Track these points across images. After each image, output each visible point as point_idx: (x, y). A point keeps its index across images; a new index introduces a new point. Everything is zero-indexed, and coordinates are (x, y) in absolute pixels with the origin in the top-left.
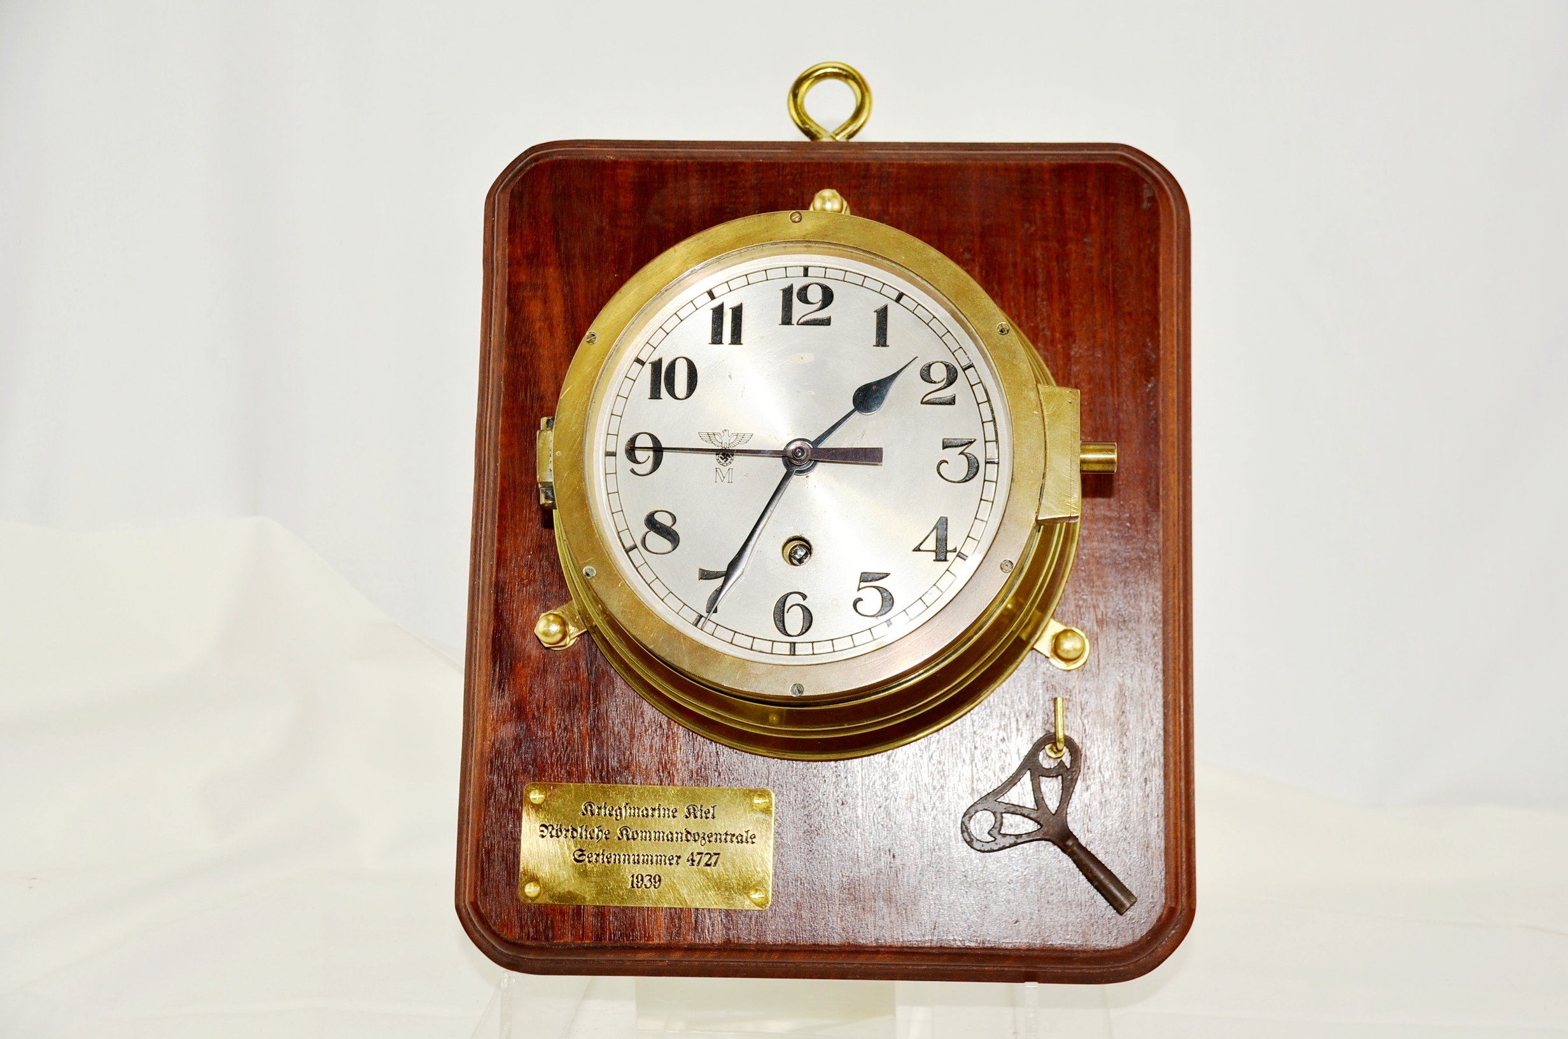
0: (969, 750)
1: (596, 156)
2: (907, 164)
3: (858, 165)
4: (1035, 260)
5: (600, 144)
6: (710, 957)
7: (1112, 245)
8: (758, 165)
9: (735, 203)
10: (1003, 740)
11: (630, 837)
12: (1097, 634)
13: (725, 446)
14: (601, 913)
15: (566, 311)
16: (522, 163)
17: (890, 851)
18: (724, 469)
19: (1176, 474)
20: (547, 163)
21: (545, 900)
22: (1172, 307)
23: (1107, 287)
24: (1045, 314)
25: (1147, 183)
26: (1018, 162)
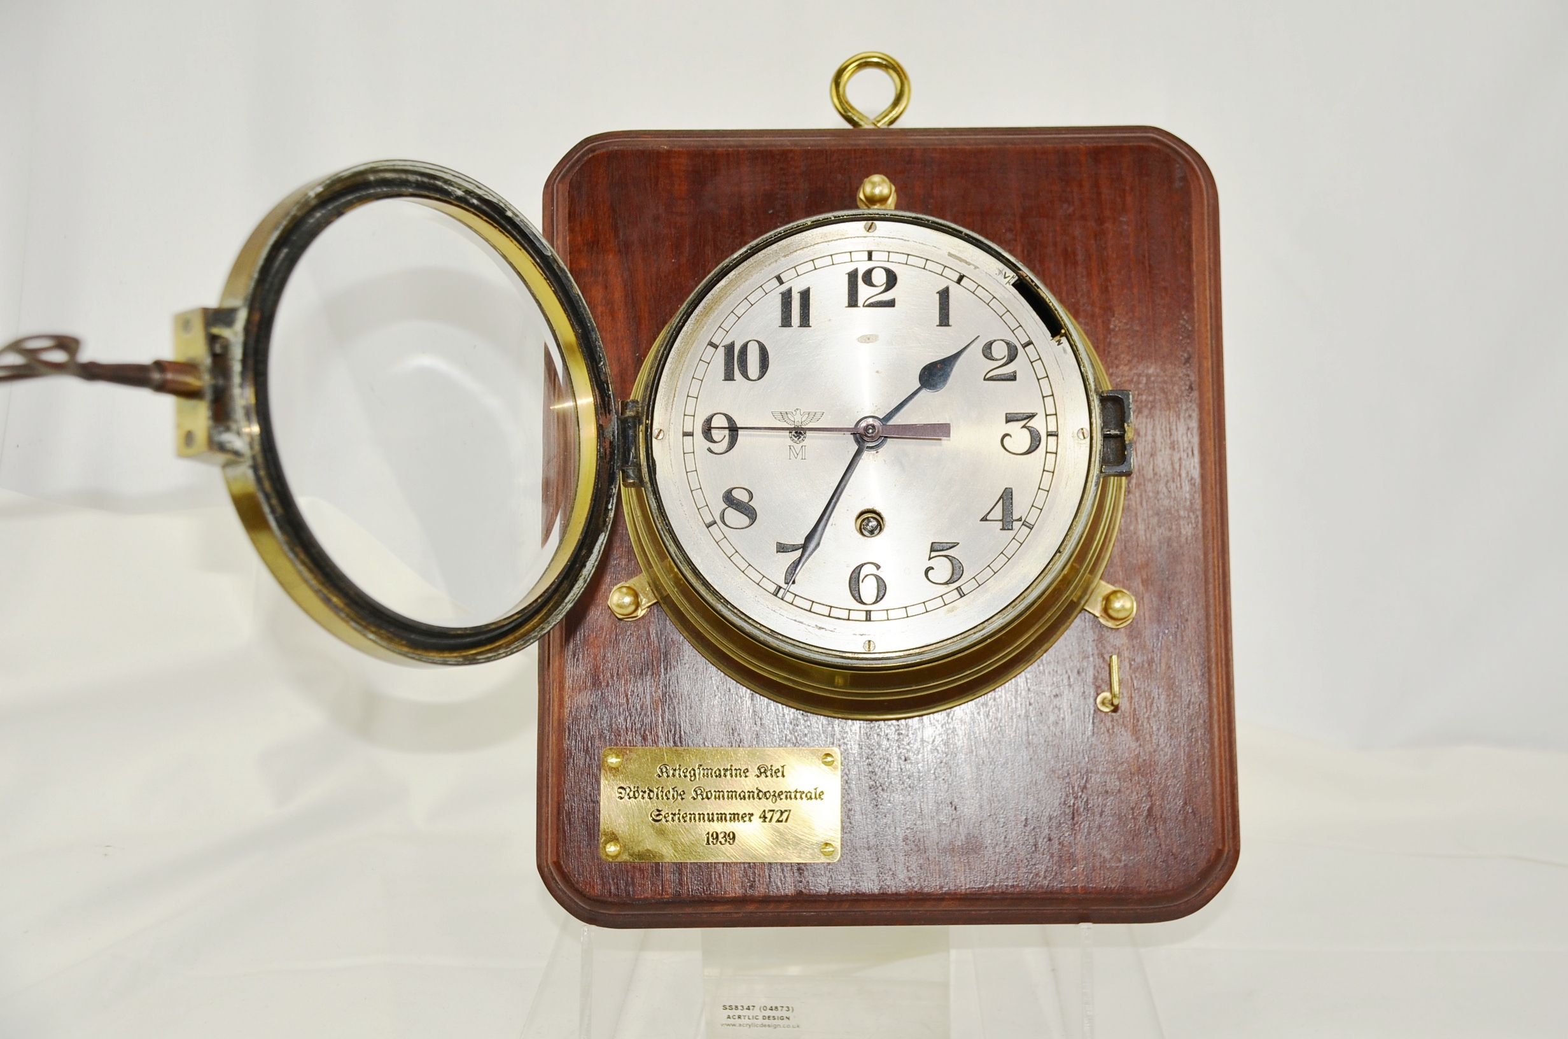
0: (1024, 706)
1: (650, 146)
2: (950, 149)
3: (903, 150)
4: (1074, 238)
5: (654, 134)
6: (784, 907)
7: (1147, 224)
8: (807, 152)
9: (785, 189)
10: (1056, 696)
11: (704, 796)
12: (1143, 594)
13: (798, 424)
14: (679, 867)
15: (626, 296)
16: (578, 154)
17: (951, 803)
18: (798, 447)
19: (1212, 440)
20: (603, 154)
21: (625, 857)
22: (1205, 282)
23: (1143, 263)
24: (1085, 290)
25: (1178, 163)
26: (1056, 145)
